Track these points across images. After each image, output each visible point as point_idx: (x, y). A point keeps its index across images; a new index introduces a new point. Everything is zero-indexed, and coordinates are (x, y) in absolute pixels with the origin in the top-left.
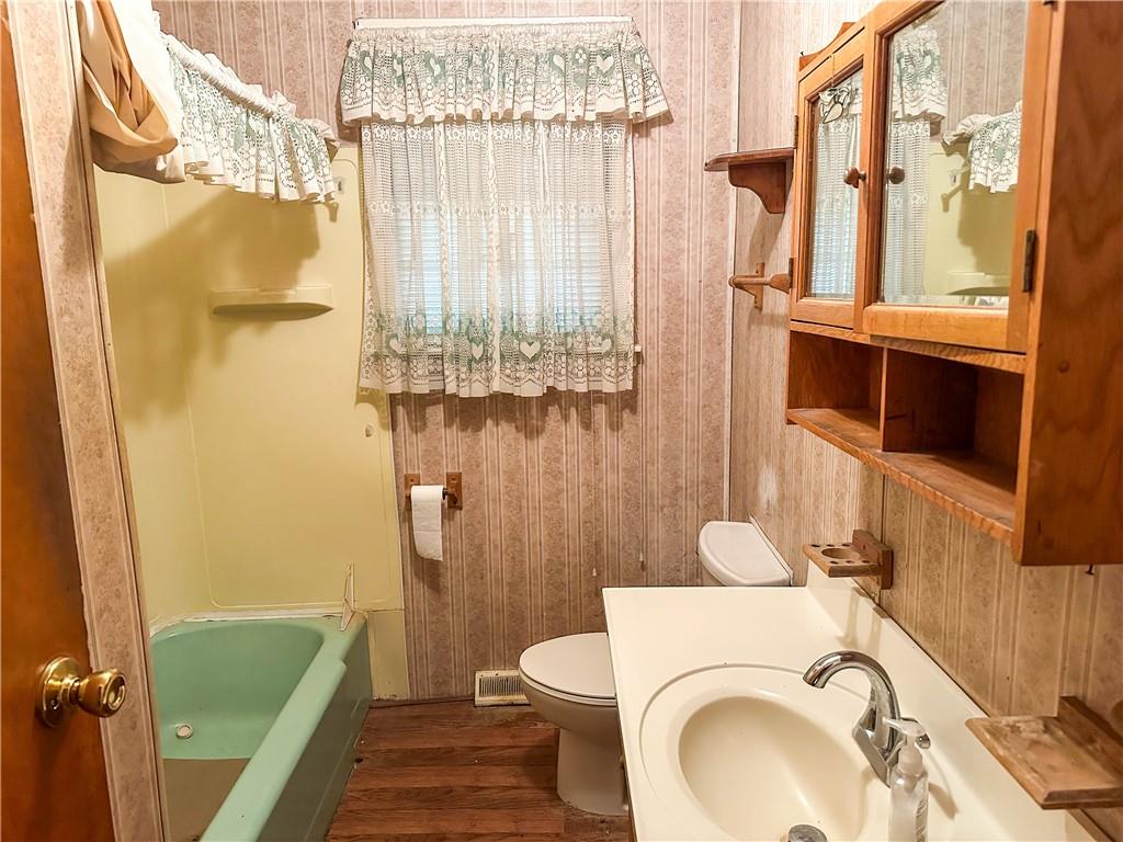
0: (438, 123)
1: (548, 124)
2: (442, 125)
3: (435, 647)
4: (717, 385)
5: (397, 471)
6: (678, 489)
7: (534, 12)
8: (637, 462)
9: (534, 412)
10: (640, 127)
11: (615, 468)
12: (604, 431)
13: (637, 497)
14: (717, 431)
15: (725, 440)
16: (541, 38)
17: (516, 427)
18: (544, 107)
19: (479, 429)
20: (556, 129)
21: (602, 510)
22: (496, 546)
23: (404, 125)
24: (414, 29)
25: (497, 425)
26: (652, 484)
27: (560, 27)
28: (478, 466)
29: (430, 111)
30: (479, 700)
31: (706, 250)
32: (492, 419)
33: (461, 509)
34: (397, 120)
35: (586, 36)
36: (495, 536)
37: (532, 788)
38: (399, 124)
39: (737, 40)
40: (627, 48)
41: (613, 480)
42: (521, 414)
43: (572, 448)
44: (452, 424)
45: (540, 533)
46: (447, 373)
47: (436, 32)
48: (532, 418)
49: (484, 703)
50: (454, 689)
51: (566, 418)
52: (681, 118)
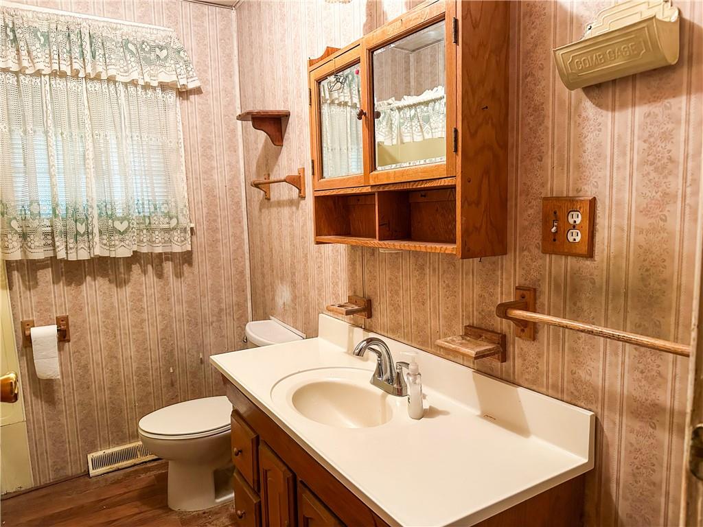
0: (45, 75)
1: (126, 85)
2: (47, 77)
3: (53, 444)
4: (240, 247)
5: (15, 319)
6: (221, 310)
7: (109, 15)
8: (194, 297)
9: (122, 270)
10: (184, 93)
11: (180, 301)
12: (171, 277)
13: (195, 319)
14: (242, 273)
15: (247, 279)
16: (117, 32)
17: (109, 280)
18: (122, 74)
19: (81, 284)
20: (132, 89)
21: (173, 330)
22: (98, 364)
23: (16, 74)
24: (22, 10)
25: (95, 280)
26: (205, 309)
27: (130, 27)
28: (81, 310)
29: (40, 66)
30: (92, 472)
31: (227, 168)
32: (90, 276)
33: (69, 341)
34: (11, 69)
35: (148, 36)
36: (97, 357)
37: (151, 510)
38: (12, 72)
39: (236, 52)
40: (175, 47)
41: (179, 310)
42: (112, 272)
43: (150, 292)
44: (59, 281)
45: (131, 351)
46: (57, 244)
47: (40, 16)
48: (121, 273)
49: (97, 474)
50: (70, 471)
51: (145, 272)
52: (207, 92)
